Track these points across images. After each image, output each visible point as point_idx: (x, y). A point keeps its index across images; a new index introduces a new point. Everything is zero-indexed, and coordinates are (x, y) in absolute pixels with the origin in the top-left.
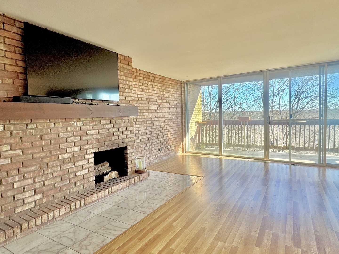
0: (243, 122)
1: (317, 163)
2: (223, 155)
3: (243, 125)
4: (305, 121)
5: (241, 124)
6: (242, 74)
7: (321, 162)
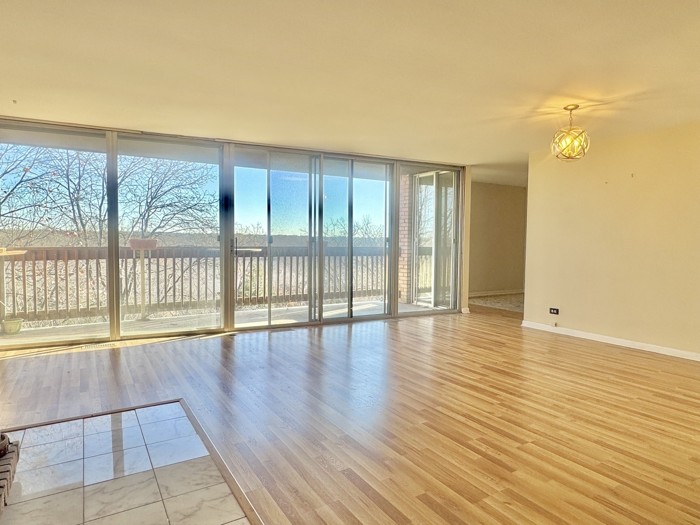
0: (137, 252)
1: (307, 320)
2: (124, 338)
3: (139, 257)
4: (260, 250)
5: (134, 257)
6: (176, 136)
7: (313, 318)
